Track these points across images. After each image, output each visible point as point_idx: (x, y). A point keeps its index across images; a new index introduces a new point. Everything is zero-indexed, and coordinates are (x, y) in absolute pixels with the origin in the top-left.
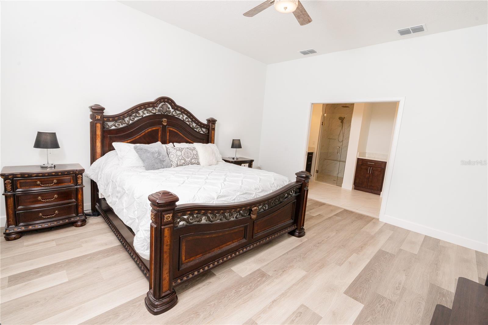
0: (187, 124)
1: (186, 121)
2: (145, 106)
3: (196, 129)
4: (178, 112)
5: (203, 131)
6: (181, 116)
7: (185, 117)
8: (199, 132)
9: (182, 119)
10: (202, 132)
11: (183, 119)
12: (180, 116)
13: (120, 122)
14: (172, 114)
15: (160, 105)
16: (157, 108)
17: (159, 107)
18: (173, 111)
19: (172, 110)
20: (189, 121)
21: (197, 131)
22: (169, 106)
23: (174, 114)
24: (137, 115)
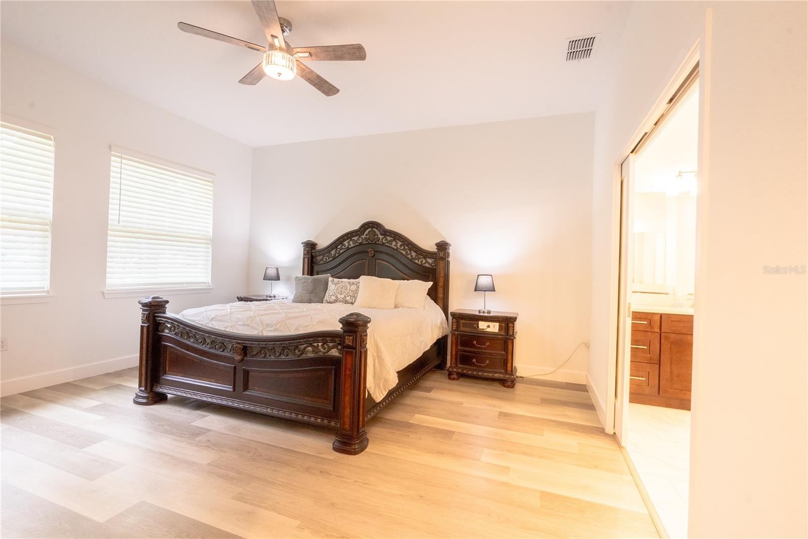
0: (402, 254)
1: (401, 250)
2: (349, 236)
3: (416, 261)
4: (389, 238)
5: (429, 263)
6: (394, 243)
7: (399, 243)
8: (422, 264)
9: (395, 248)
10: (427, 265)
11: (397, 247)
12: (392, 244)
13: (327, 256)
14: (382, 241)
15: (367, 232)
16: (363, 237)
17: (365, 234)
18: (383, 239)
19: (381, 237)
20: (404, 249)
21: (420, 263)
22: (377, 232)
23: (384, 241)
24: (343, 247)
